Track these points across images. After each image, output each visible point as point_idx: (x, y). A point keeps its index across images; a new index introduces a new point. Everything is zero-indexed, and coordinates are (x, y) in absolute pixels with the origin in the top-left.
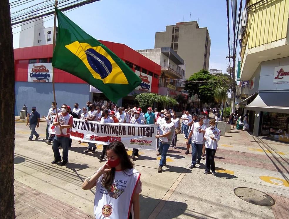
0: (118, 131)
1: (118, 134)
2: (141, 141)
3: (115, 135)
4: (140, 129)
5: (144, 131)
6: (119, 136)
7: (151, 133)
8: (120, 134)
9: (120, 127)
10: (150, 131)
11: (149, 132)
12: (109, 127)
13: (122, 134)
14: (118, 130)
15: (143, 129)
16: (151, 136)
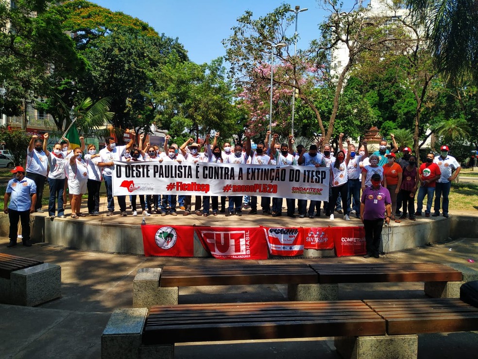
0: (273, 176)
1: (273, 179)
2: (307, 189)
3: (268, 182)
4: (307, 173)
5: (313, 176)
6: (274, 183)
7: (322, 179)
8: (276, 180)
9: (278, 170)
10: (320, 176)
11: (319, 178)
12: (260, 171)
13: (279, 180)
14: (274, 174)
15: (311, 173)
16: (322, 183)
